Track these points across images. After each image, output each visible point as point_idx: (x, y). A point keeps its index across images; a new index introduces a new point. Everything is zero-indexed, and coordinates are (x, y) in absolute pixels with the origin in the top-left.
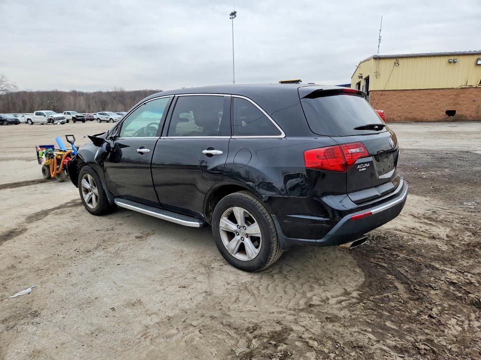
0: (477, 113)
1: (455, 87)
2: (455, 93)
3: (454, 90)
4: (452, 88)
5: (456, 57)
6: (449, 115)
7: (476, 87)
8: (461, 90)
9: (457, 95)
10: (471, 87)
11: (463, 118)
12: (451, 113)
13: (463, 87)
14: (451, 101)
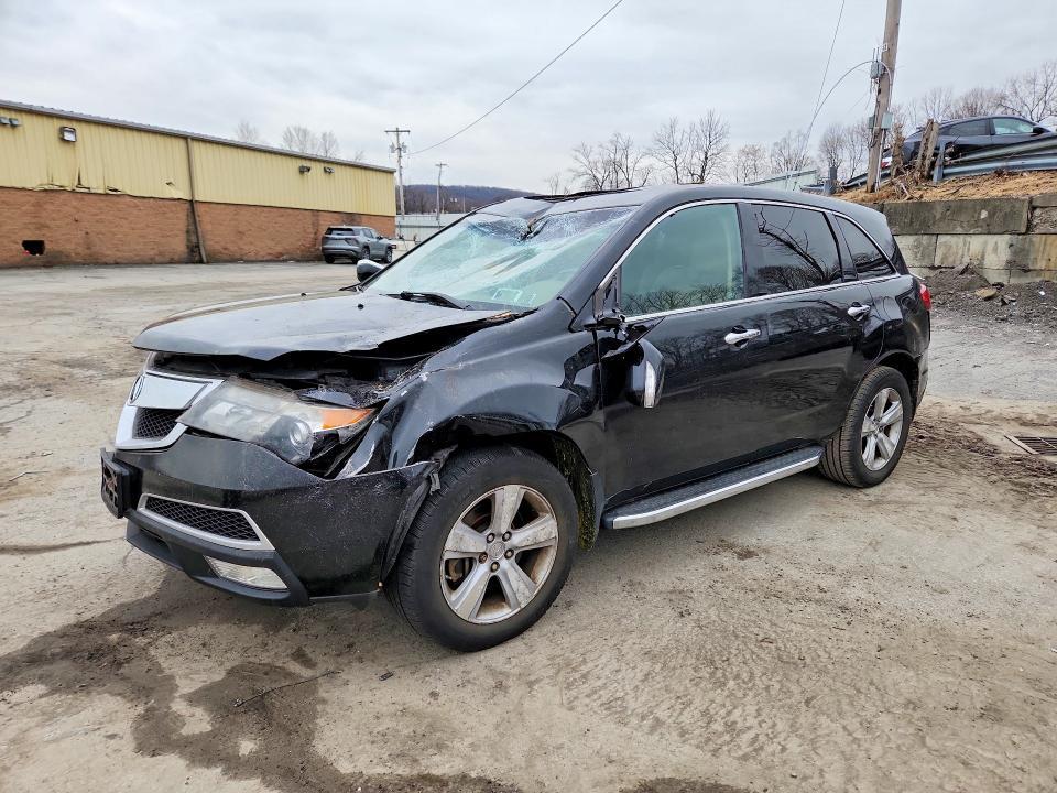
0: (89, 248)
1: (28, 186)
2: (32, 200)
3: (28, 193)
4: (23, 189)
5: (13, 115)
6: (33, 253)
7: (73, 191)
8: (43, 194)
9: (38, 205)
10: (62, 190)
11: (64, 259)
12: (34, 247)
13: (46, 187)
14: (26, 220)
